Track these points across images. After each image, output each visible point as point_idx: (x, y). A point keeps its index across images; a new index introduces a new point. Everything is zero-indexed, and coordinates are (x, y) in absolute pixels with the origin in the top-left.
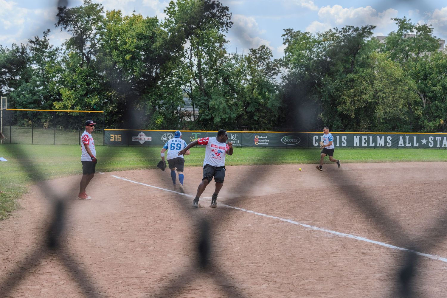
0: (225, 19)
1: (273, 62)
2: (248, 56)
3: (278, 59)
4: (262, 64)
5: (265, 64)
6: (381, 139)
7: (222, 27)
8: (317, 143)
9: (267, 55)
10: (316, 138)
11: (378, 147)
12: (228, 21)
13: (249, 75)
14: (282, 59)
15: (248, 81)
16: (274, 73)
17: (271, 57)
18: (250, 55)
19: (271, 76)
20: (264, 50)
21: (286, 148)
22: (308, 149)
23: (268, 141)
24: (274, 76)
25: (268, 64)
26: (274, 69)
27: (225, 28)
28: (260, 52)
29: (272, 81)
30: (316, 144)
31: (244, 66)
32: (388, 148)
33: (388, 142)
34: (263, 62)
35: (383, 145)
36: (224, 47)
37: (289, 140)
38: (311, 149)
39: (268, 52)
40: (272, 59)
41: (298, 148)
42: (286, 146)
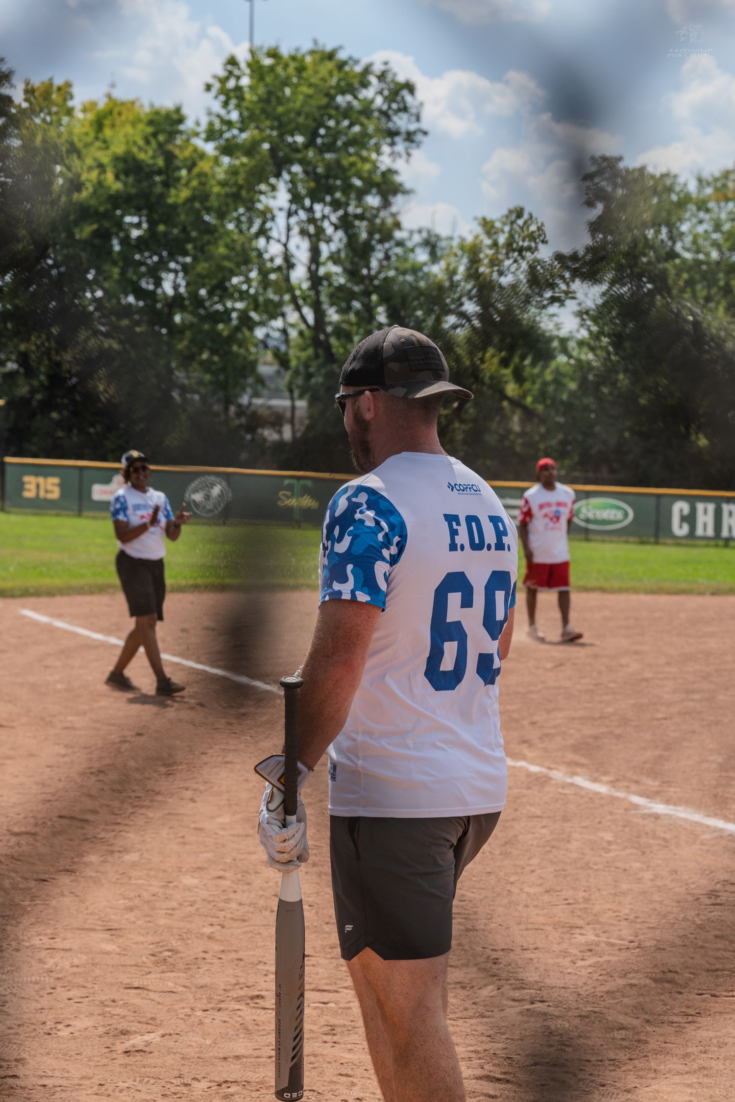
0: (401, 122)
1: (547, 260)
2: (470, 239)
3: (566, 251)
4: (515, 265)
5: (524, 265)
7: (393, 144)
8: (686, 527)
9: (532, 237)
10: (681, 511)
12: (413, 127)
13: (470, 299)
14: (581, 253)
15: (469, 320)
16: (553, 300)
17: (541, 246)
18: (476, 237)
19: (544, 307)
20: (520, 222)
21: (587, 540)
22: (657, 543)
24: (554, 309)
25: (532, 268)
26: (552, 286)
27: (400, 147)
28: (507, 229)
29: (546, 325)
30: (681, 527)
31: (454, 272)
34: (515, 261)
36: (394, 209)
38: (665, 544)
39: (533, 228)
40: (545, 253)
41: (623, 539)
42: (586, 531)
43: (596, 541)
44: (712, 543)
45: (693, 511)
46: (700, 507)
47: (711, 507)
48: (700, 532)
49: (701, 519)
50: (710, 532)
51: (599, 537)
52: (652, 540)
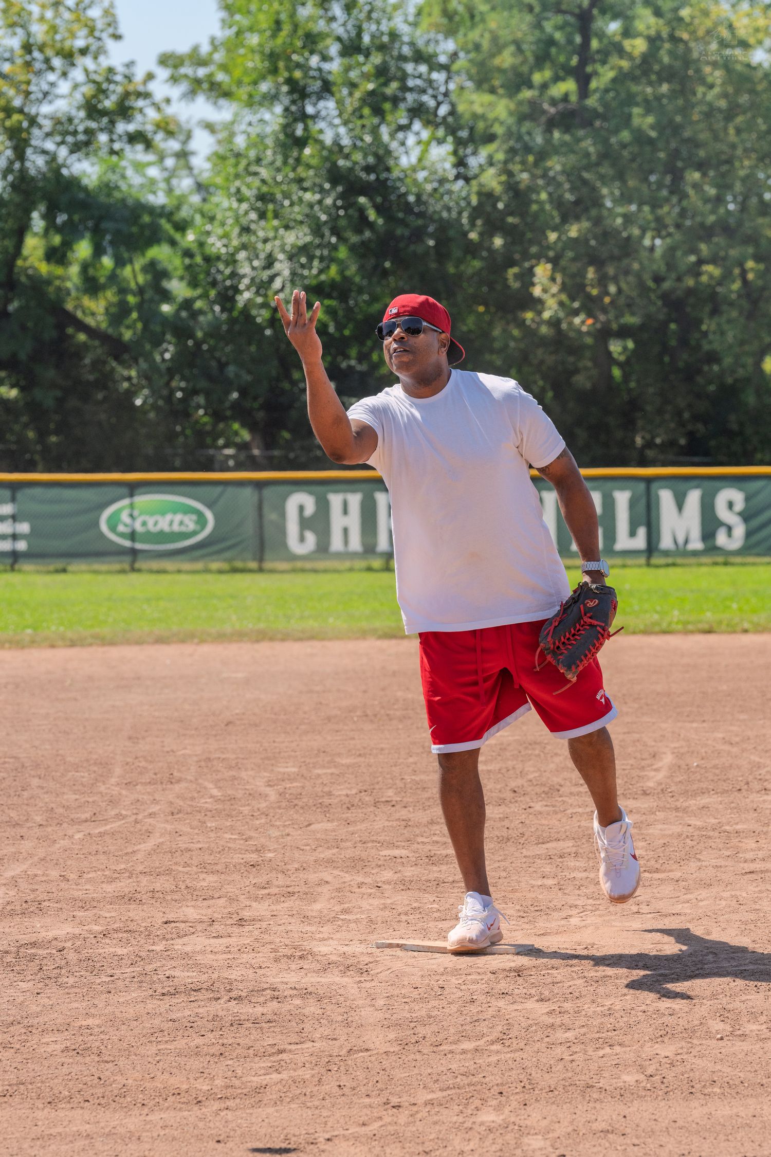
1: (120, 69)
6: (680, 504)
8: (310, 537)
9: (91, 29)
10: (301, 508)
11: (666, 553)
16: (132, 138)
17: (110, 44)
19: (120, 152)
21: (133, 570)
22: (261, 570)
23: (24, 528)
24: (136, 155)
29: (130, 184)
30: (302, 539)
32: (725, 557)
33: (721, 524)
35: (696, 544)
37: (144, 524)
38: (272, 571)
41: (199, 565)
42: (134, 553)
43: (151, 571)
44: (360, 564)
45: (323, 507)
46: (335, 500)
47: (355, 500)
48: (336, 543)
49: (337, 521)
50: (355, 544)
51: (155, 565)
52: (253, 565)
